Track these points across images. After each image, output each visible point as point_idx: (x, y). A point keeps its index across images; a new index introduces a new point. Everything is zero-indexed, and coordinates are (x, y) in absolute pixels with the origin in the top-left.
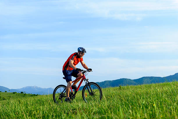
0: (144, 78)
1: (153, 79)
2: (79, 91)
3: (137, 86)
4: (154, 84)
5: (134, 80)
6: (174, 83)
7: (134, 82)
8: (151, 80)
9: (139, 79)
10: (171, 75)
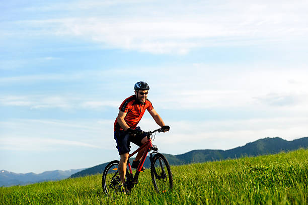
0: (194, 153)
1: (209, 153)
2: (81, 177)
3: (181, 167)
4: (209, 164)
5: (178, 156)
6: (243, 160)
7: (177, 159)
8: (206, 156)
9: (186, 153)
10: (239, 147)
